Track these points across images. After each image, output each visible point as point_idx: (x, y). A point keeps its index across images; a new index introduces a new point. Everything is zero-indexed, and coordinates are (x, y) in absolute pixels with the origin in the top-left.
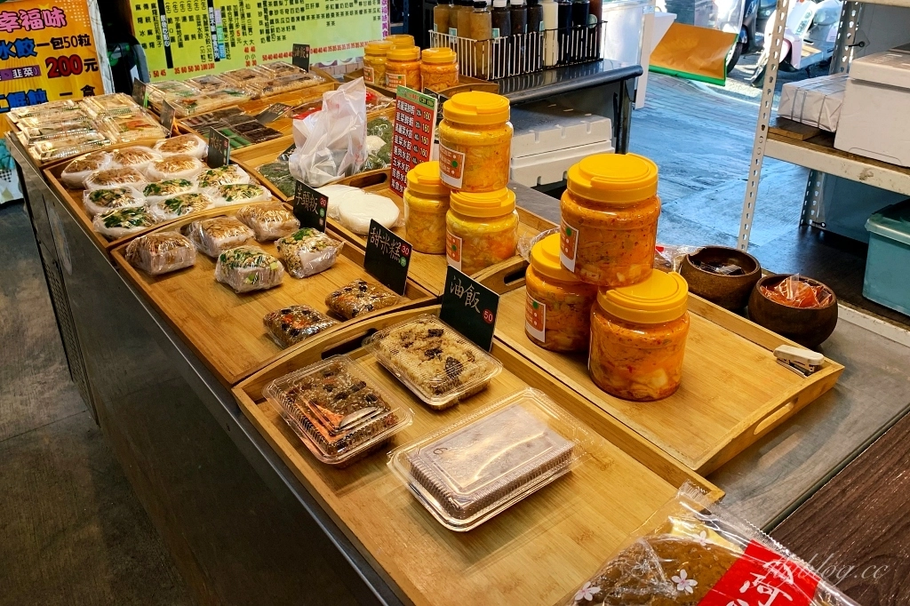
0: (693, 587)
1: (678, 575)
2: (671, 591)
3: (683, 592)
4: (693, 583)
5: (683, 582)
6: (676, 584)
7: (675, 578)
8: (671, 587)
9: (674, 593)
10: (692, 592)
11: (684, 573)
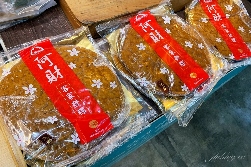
0: (34, 87)
1: (25, 91)
2: (33, 97)
3: (35, 92)
4: (31, 86)
5: (29, 90)
6: (30, 94)
7: (26, 93)
8: (31, 96)
9: (34, 96)
10: (36, 89)
11: (24, 88)
